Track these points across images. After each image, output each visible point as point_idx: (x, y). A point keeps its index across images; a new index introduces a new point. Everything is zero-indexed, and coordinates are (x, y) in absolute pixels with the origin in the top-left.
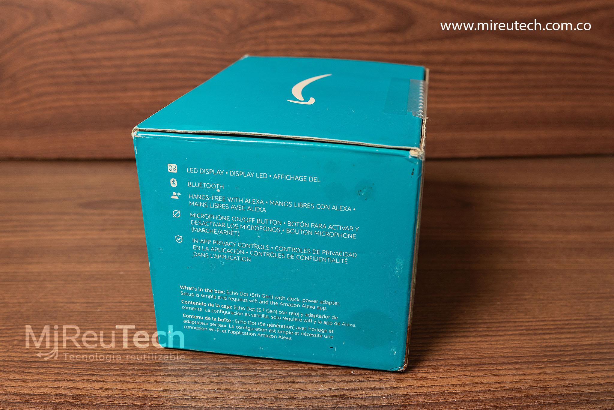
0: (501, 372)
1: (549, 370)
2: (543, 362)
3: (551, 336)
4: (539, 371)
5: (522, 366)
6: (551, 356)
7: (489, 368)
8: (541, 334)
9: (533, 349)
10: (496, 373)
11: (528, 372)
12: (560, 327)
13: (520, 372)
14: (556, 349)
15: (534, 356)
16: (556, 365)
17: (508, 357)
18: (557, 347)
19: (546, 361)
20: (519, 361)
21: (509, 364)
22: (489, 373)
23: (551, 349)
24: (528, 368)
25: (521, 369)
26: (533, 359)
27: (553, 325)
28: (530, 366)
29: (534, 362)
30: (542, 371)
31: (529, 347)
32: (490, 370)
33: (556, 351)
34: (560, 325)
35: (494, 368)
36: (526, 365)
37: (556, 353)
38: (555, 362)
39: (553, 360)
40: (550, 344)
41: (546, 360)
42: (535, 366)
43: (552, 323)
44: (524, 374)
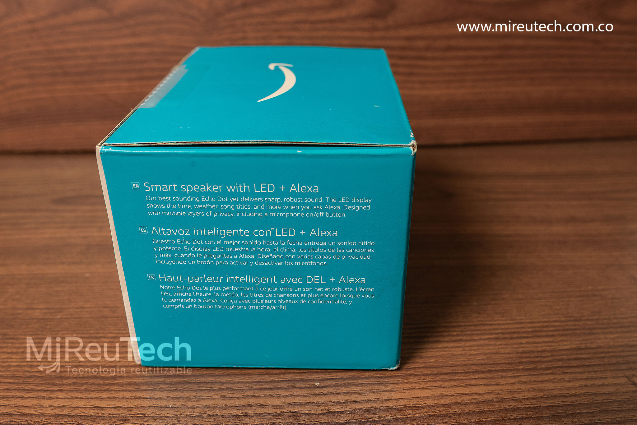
0: (473, 382)
1: (524, 379)
2: (518, 370)
3: (528, 340)
4: (513, 380)
5: (495, 375)
6: (527, 363)
7: (461, 378)
8: (518, 338)
9: (508, 356)
10: (468, 383)
11: (502, 381)
12: (537, 329)
13: (494, 382)
14: (532, 355)
15: (509, 363)
16: (532, 373)
17: (482, 364)
18: (533, 352)
19: (522, 369)
20: (493, 369)
21: (483, 372)
22: (460, 383)
23: (528, 355)
24: (502, 377)
25: (494, 378)
26: (508, 366)
27: (530, 327)
28: (505, 374)
29: (509, 370)
30: (517, 380)
31: (505, 353)
32: (462, 379)
33: (532, 358)
34: (538, 327)
35: (466, 378)
36: (500, 374)
37: (533, 360)
38: (530, 369)
39: (529, 367)
40: (526, 349)
41: (521, 367)
42: (510, 374)
43: (530, 325)
44: (498, 384)
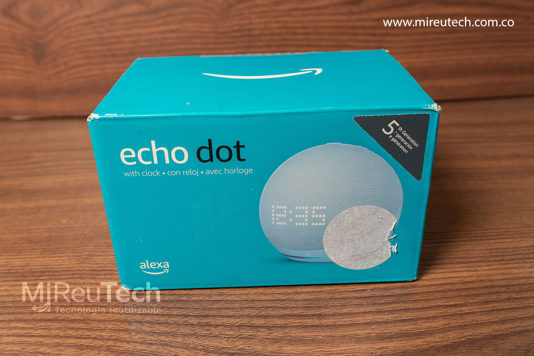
0: (458, 269)
1: (495, 267)
2: (490, 261)
3: (495, 241)
4: (488, 268)
5: (474, 264)
6: (496, 256)
7: (448, 267)
8: (486, 239)
9: (481, 252)
10: (454, 270)
11: (479, 269)
12: (500, 233)
13: (473, 269)
14: (499, 251)
15: (482, 257)
16: (501, 263)
17: (462, 258)
18: (500, 249)
19: (493, 260)
20: (471, 261)
21: (464, 263)
22: (448, 270)
23: (496, 251)
24: (479, 266)
25: (473, 267)
26: (482, 258)
27: (495, 232)
28: (480, 264)
29: (483, 261)
30: (490, 267)
31: (478, 250)
32: (449, 268)
33: (500, 253)
34: (500, 232)
35: (452, 267)
36: (477, 264)
37: (500, 254)
38: (499, 260)
39: (498, 259)
40: (494, 247)
41: (492, 259)
42: (484, 264)
43: (494, 231)
44: (476, 271)
